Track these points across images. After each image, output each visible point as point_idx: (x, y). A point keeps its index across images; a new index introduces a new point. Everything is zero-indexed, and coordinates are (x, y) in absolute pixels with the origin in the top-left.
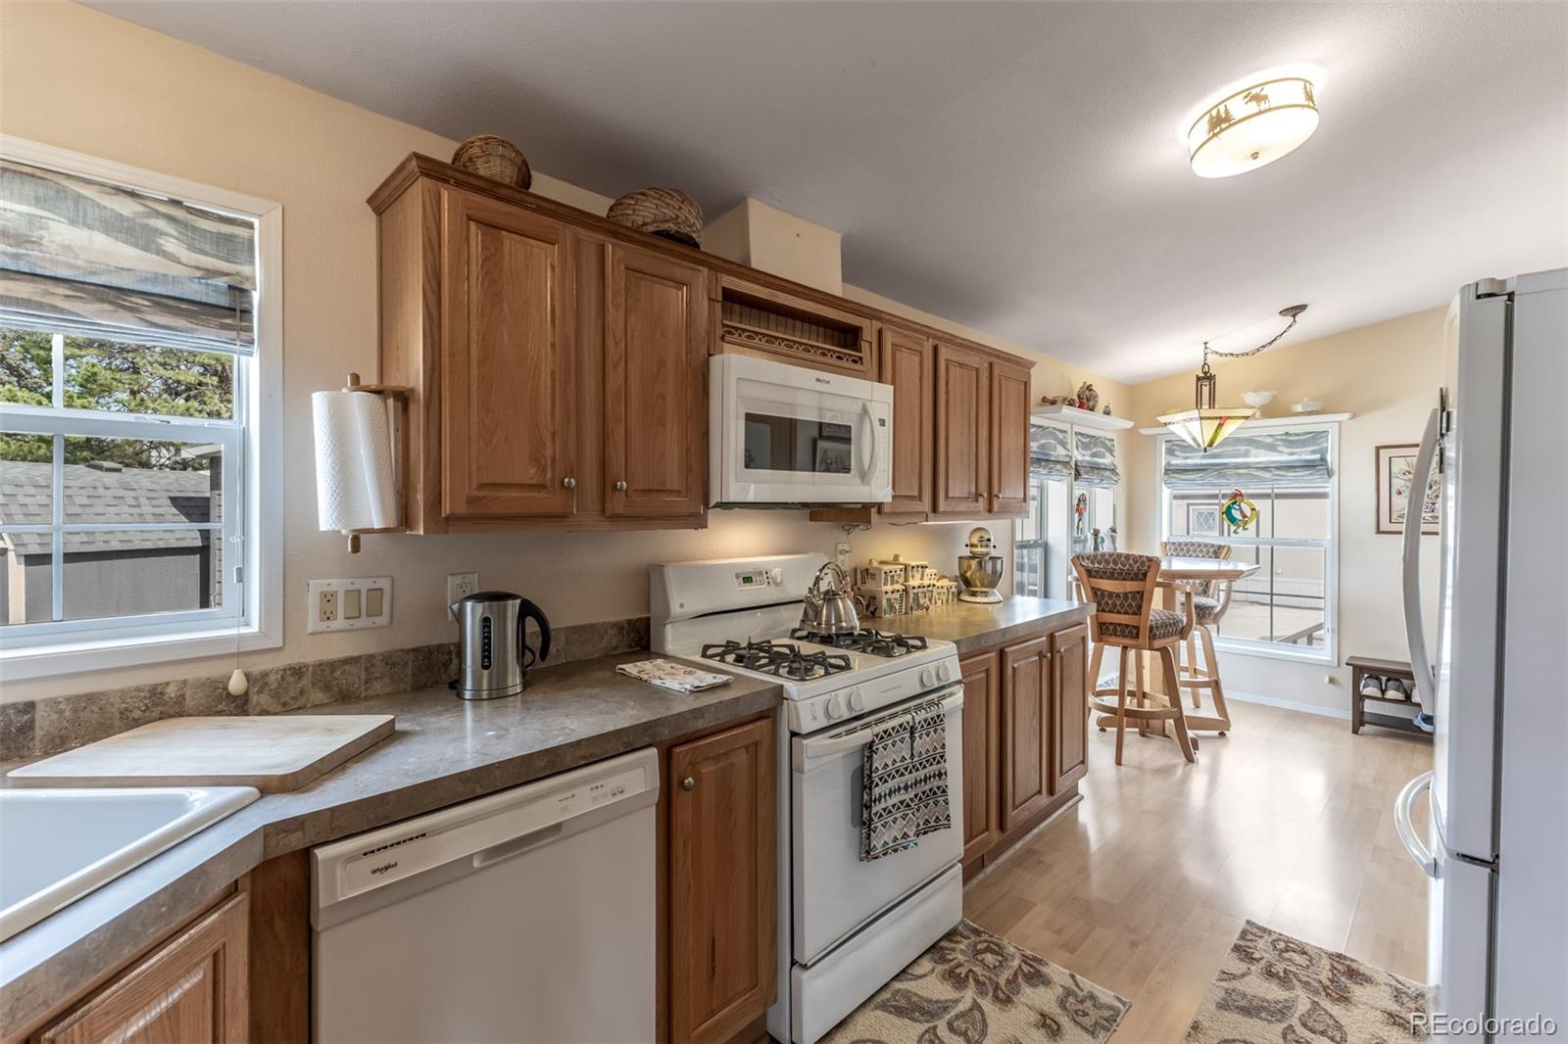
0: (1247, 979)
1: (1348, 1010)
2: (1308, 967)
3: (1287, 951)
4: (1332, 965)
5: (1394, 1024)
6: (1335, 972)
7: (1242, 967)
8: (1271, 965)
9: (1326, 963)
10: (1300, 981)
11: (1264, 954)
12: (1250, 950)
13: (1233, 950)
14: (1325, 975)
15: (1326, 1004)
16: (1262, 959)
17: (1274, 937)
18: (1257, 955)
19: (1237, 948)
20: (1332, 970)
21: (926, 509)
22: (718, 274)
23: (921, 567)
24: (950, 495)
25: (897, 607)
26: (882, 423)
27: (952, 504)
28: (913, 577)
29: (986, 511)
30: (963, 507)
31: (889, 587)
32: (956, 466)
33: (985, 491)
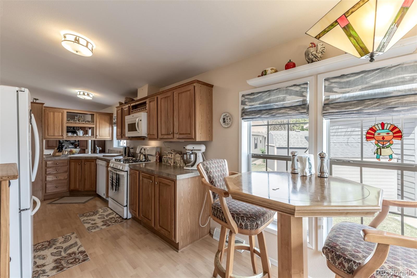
0: (77, 249)
1: (54, 259)
2: (67, 261)
3: (75, 260)
4: (63, 266)
5: (42, 265)
6: (61, 265)
7: (80, 250)
8: (75, 255)
9: (65, 265)
10: (67, 257)
11: (78, 256)
12: (82, 254)
13: (85, 251)
14: (63, 262)
15: (59, 257)
16: (78, 254)
17: (80, 261)
18: (80, 254)
19: (84, 252)
20: (62, 264)
21: (156, 137)
22: (131, 104)
23: (171, 153)
24: (162, 134)
25: (165, 162)
26: (141, 120)
27: (163, 136)
28: (169, 155)
29: (173, 138)
30: (165, 137)
31: (164, 157)
32: (163, 126)
33: (172, 132)
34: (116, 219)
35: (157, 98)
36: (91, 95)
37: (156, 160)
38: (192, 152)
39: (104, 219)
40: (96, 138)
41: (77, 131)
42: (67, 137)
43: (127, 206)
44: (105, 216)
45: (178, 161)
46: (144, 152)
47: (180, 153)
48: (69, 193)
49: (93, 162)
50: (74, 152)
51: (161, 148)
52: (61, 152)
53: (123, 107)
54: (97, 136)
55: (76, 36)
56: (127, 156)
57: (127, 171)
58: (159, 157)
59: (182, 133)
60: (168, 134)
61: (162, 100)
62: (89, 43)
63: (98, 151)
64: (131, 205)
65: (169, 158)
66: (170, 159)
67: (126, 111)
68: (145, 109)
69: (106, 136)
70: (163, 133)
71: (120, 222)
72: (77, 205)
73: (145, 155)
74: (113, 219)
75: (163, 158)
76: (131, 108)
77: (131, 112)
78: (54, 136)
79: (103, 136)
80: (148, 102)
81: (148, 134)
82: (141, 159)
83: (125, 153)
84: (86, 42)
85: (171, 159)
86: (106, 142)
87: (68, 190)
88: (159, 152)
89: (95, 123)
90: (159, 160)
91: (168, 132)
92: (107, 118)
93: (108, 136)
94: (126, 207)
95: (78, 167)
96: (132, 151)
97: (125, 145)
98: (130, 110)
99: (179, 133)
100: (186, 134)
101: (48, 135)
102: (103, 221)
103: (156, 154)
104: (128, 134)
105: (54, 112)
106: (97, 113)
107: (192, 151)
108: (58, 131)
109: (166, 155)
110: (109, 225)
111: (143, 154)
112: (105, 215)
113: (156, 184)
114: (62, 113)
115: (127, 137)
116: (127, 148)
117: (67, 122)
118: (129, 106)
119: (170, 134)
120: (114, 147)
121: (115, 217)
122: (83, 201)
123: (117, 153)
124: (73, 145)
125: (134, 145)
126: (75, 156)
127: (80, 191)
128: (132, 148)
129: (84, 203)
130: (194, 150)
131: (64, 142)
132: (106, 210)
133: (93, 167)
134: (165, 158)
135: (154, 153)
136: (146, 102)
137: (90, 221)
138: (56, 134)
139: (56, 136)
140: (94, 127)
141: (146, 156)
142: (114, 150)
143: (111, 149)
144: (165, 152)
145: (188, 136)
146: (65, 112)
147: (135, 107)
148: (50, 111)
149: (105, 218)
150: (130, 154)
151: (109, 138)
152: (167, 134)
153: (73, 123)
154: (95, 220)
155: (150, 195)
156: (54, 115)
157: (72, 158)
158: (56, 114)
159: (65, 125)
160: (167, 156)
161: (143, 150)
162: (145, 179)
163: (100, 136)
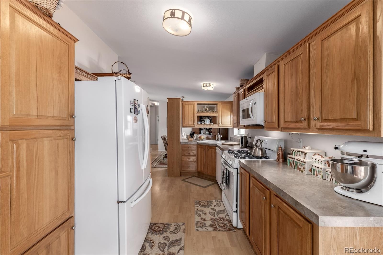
0: (178, 250)
21: (277, 127)
22: (246, 86)
23: (304, 153)
24: (286, 120)
25: (292, 164)
26: (255, 104)
27: (287, 124)
28: (300, 155)
29: (308, 128)
30: (292, 125)
31: (291, 156)
32: (289, 108)
33: (306, 117)
34: (225, 222)
35: (279, 66)
36: (212, 86)
37: (278, 158)
38: (360, 161)
39: (214, 216)
40: (219, 126)
41: (204, 120)
42: (197, 125)
43: (237, 211)
44: (216, 212)
45: (320, 170)
46: (260, 145)
47: (323, 155)
48: (197, 173)
49: (214, 149)
50: (202, 138)
51: (286, 141)
52: (192, 138)
53: (239, 92)
54: (220, 124)
55: (171, 10)
56: (244, 146)
57: (237, 169)
58: (282, 154)
59: (330, 118)
60: (297, 122)
61: (287, 66)
62: (185, 14)
63: (220, 139)
64: (241, 212)
65: (299, 161)
66: (301, 162)
67: (242, 95)
68: (261, 88)
69: (227, 124)
70: (288, 118)
71: (228, 230)
72: (198, 188)
73: (262, 150)
74: (223, 220)
75: (288, 158)
76: (246, 91)
77: (246, 95)
78: (189, 124)
79: (225, 124)
80: (265, 78)
81: (265, 122)
82: (257, 154)
83: (242, 143)
84: (181, 12)
85: (303, 163)
86: (229, 129)
87: (196, 171)
88: (283, 147)
89: (218, 112)
90: (282, 158)
91: (296, 118)
92: (228, 106)
93: (229, 124)
94: (236, 213)
95: (203, 152)
96: (249, 140)
97: (244, 133)
98: (246, 93)
99: (322, 118)
100: (342, 120)
101: (185, 124)
102: (212, 219)
103: (278, 150)
104: (243, 122)
105: (188, 105)
106: (220, 102)
107: (360, 156)
108: (191, 120)
109: (295, 154)
110: (215, 229)
111: (259, 148)
112: (217, 210)
113: (272, 207)
114: (194, 105)
115: (241, 125)
116: (244, 137)
117: (197, 113)
118: (244, 89)
119: (301, 121)
120: (235, 135)
121: (225, 219)
122: (204, 186)
123: (237, 142)
124: (208, 131)
125: (252, 134)
126: (202, 142)
127: (204, 174)
128: (250, 138)
129: (205, 187)
130: (367, 156)
131: (203, 129)
132: (219, 204)
133: (214, 154)
134: (292, 158)
135: (275, 147)
136: (262, 78)
137: (201, 213)
138: (190, 123)
139: (190, 124)
140: (217, 116)
141: (264, 151)
142: (234, 138)
143: (233, 137)
144: (292, 149)
145: (348, 124)
146: (196, 103)
147: (251, 88)
148: (186, 104)
149: (216, 215)
150: (247, 145)
151: (230, 126)
152: (295, 120)
153: (202, 113)
154: (206, 214)
155: (263, 218)
156: (188, 107)
157: (199, 144)
158: (190, 106)
159: (196, 115)
160: (296, 156)
161: (259, 142)
162: (256, 189)
163: (222, 124)
